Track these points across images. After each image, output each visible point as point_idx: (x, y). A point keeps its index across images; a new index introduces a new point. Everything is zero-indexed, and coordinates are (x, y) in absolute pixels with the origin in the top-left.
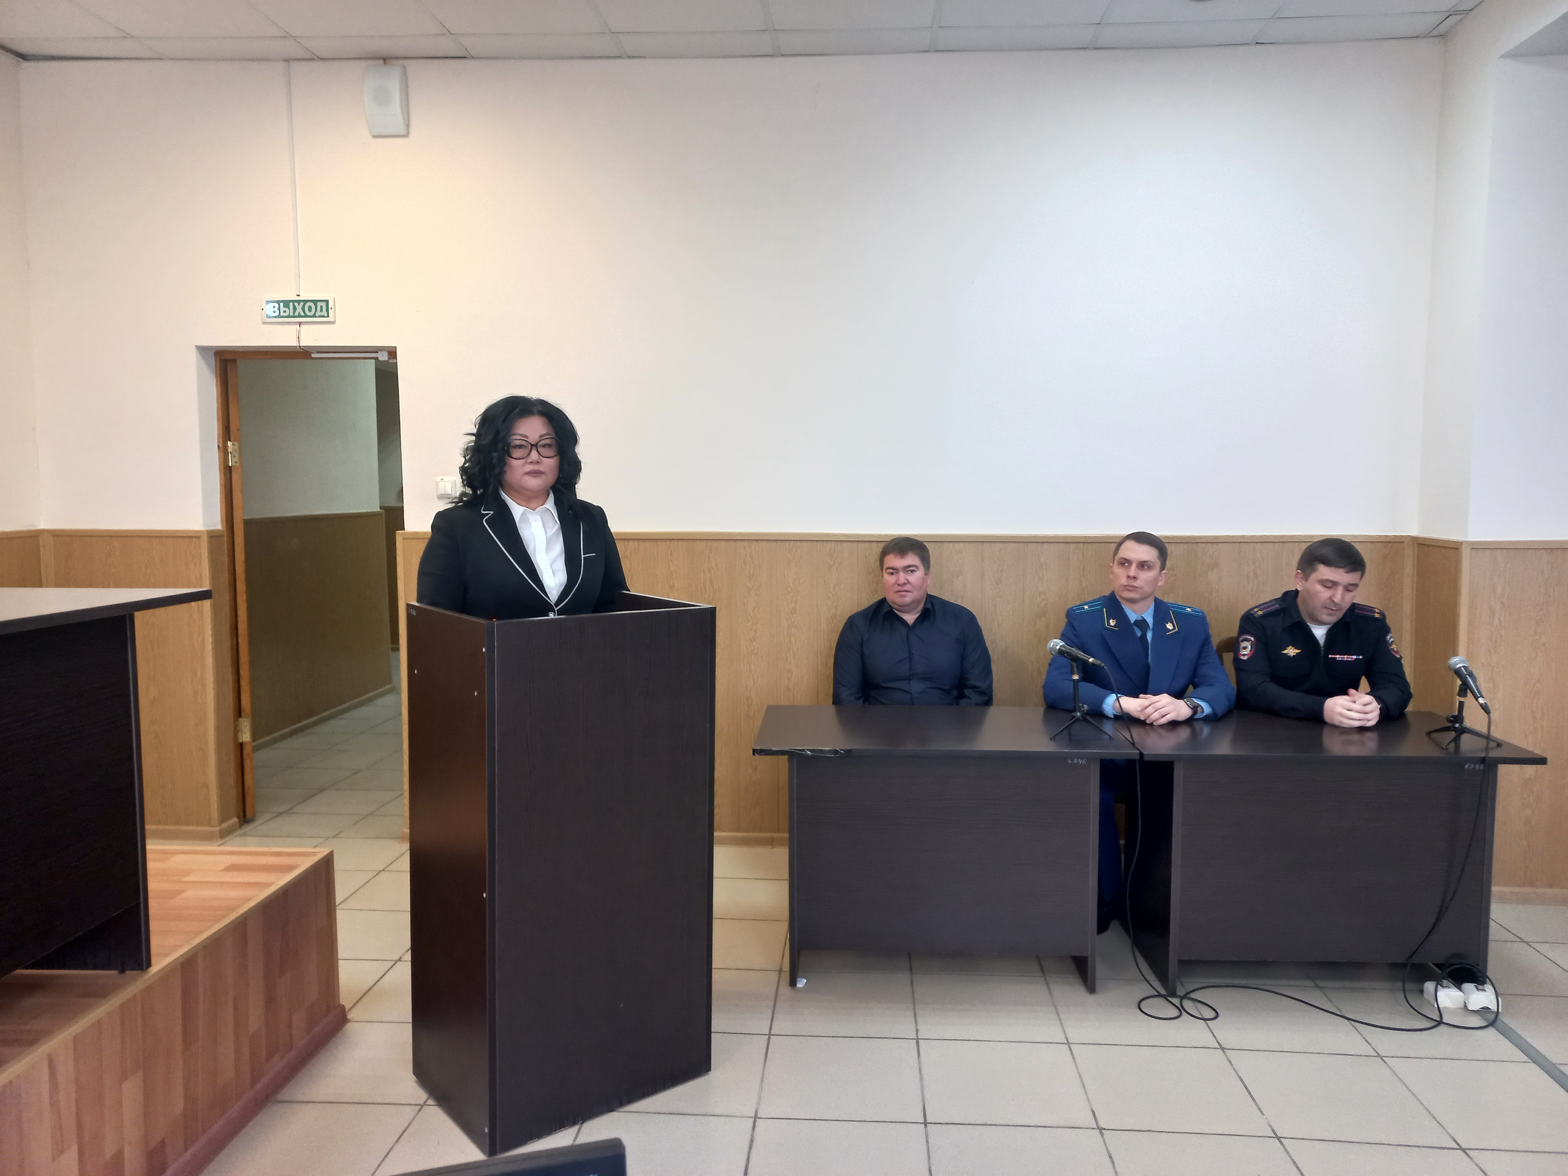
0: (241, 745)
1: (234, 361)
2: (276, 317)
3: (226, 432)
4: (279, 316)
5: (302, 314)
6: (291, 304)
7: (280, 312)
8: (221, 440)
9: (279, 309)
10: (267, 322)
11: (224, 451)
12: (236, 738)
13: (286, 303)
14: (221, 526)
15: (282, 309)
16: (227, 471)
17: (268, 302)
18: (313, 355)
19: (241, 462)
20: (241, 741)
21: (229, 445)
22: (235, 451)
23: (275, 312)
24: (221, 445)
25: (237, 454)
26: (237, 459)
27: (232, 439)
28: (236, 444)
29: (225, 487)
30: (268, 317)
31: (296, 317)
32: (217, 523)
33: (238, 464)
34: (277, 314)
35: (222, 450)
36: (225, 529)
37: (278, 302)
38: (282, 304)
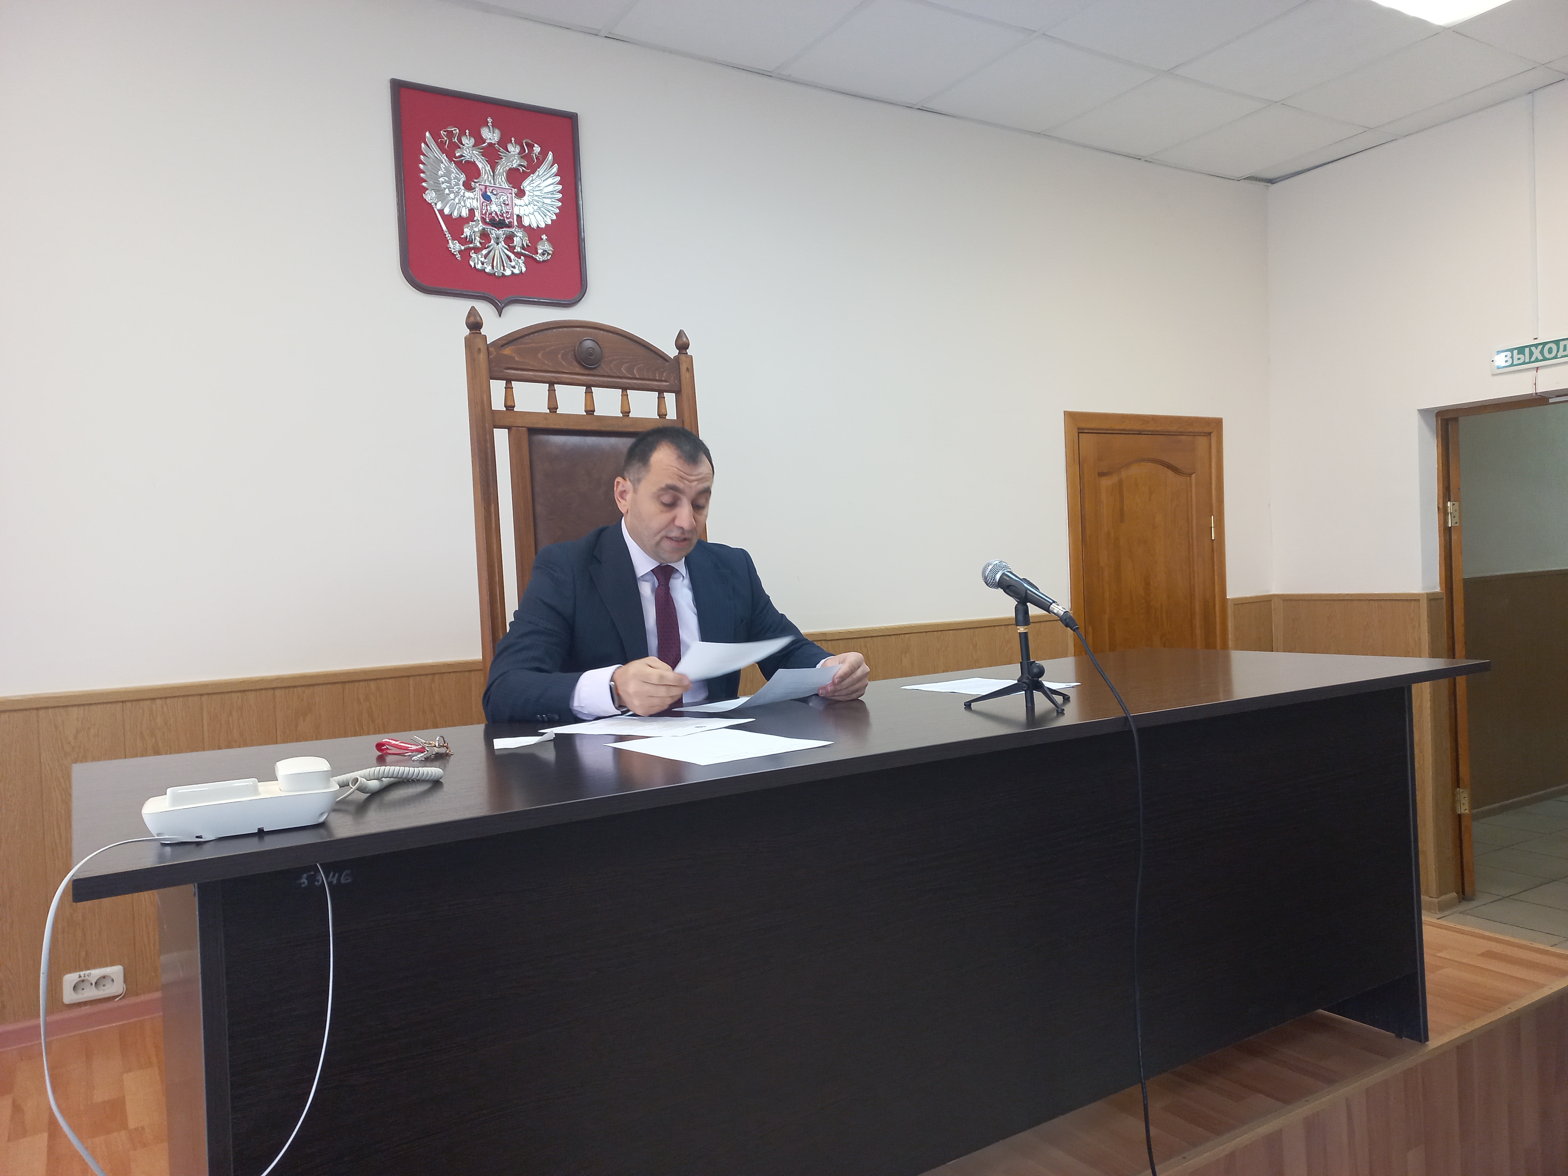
0: (1460, 816)
1: (1456, 420)
2: (1510, 366)
3: (1447, 491)
4: (1512, 365)
5: (1540, 357)
6: (1527, 350)
7: (1513, 360)
8: (1441, 501)
9: (1512, 357)
10: (1500, 372)
11: (1443, 511)
12: (1454, 809)
13: (1521, 350)
14: (1440, 588)
15: (1516, 356)
16: (1446, 532)
17: (1499, 352)
18: (1551, 401)
19: (1460, 523)
20: (1459, 813)
21: (1449, 505)
22: (1456, 511)
23: (1506, 361)
24: (1441, 507)
25: (1457, 514)
26: (1457, 519)
27: (1452, 499)
28: (1457, 504)
29: (1445, 548)
30: (1498, 368)
31: (1533, 362)
32: (1435, 586)
33: (1457, 525)
34: (1509, 363)
35: (1442, 511)
36: (1444, 591)
37: (1511, 350)
38: (1515, 352)
